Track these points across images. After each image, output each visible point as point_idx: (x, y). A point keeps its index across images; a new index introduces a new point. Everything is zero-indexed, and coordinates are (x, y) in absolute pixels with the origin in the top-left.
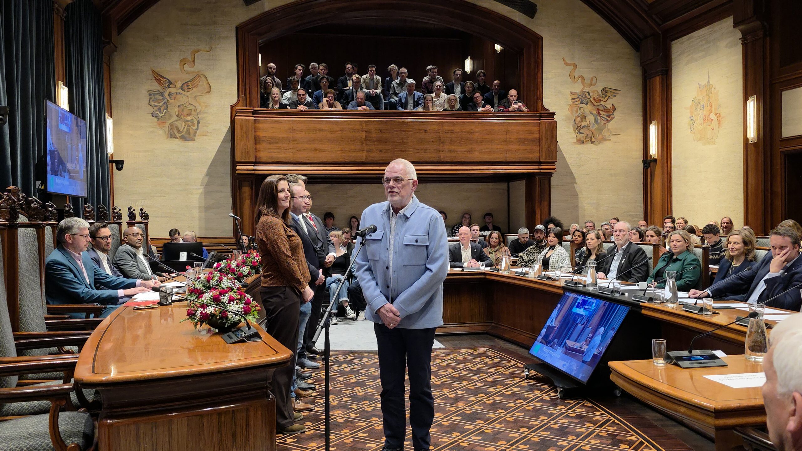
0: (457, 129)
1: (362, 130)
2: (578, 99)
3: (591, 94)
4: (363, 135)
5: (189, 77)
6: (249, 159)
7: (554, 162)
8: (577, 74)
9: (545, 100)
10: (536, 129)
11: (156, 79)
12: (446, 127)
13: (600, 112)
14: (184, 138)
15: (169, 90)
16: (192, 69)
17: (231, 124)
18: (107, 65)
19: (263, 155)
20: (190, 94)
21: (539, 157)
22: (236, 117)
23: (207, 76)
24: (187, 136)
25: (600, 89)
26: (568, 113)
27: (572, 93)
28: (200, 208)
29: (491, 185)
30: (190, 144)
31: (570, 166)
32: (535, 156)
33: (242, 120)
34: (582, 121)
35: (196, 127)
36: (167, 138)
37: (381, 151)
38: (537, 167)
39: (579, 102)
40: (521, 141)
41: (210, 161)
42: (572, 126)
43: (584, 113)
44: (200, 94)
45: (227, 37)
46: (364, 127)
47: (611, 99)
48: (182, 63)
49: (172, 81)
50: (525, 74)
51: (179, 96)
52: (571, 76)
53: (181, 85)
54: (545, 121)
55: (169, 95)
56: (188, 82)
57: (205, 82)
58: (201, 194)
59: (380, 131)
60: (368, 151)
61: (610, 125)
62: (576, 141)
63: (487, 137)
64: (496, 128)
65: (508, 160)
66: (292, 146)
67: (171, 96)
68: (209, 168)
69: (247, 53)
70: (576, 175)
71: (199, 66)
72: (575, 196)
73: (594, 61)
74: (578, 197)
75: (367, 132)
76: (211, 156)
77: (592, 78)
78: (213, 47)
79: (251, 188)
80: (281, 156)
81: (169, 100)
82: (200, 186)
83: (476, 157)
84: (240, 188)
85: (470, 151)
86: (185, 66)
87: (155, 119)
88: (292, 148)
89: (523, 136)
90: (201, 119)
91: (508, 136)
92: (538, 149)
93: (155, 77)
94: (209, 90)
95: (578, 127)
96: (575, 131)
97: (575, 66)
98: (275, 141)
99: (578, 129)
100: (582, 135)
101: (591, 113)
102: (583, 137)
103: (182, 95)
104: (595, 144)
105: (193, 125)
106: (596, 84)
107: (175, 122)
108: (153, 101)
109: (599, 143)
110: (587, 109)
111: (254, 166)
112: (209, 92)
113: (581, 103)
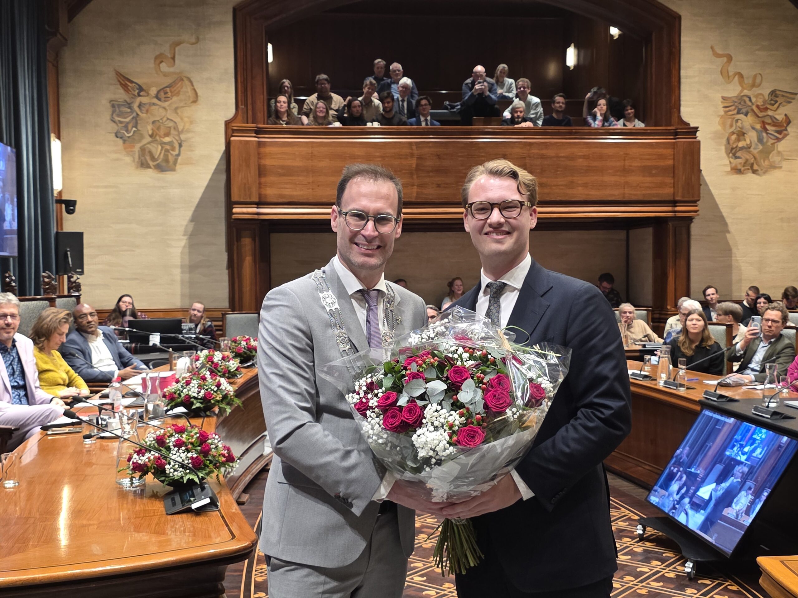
0: (550, 152)
1: (412, 155)
2: (733, 108)
3: (753, 100)
4: (413, 162)
5: (167, 81)
6: (250, 199)
7: (695, 202)
8: (732, 70)
9: (682, 109)
10: (669, 151)
11: (121, 84)
12: (535, 151)
13: (768, 127)
14: (160, 168)
15: (139, 99)
16: (172, 70)
17: (226, 147)
18: (53, 65)
19: (270, 193)
20: (169, 105)
21: (674, 194)
22: (232, 139)
23: (192, 79)
24: (164, 164)
25: (766, 92)
26: (719, 128)
27: (723, 98)
28: (182, 267)
29: (601, 235)
30: (169, 176)
31: (720, 206)
32: (667, 192)
33: (241, 141)
34: (738, 140)
35: (176, 152)
36: (137, 168)
37: (439, 186)
38: (670, 209)
39: (735, 112)
40: (646, 170)
41: (196, 201)
42: (723, 148)
43: (742, 128)
44: (182, 104)
45: (221, 23)
46: (415, 152)
47: (784, 106)
48: (158, 62)
49: (144, 87)
50: (654, 70)
51: (154, 107)
52: (724, 73)
53: (155, 92)
54: (682, 140)
55: (140, 106)
56: (167, 87)
57: (189, 89)
58: (184, 247)
59: (439, 157)
60: (420, 186)
61: (782, 146)
62: (729, 169)
63: (595, 164)
64: (610, 151)
65: (626, 199)
66: (311, 180)
67: (143, 109)
68: (195, 211)
69: (249, 46)
70: (728, 221)
71: (181, 64)
72: (727, 251)
73: (759, 50)
74: (731, 253)
75: (420, 158)
76: (198, 193)
77: (755, 76)
78: (201, 37)
79: (254, 240)
80: (295, 193)
81: (139, 113)
82: (184, 235)
83: (580, 193)
84: (238, 240)
85: (571, 185)
86: (163, 66)
87: (120, 141)
88: (311, 181)
89: (649, 163)
90: (185, 141)
91: (627, 163)
92: (672, 181)
93: (119, 81)
94: (195, 99)
95: (732, 149)
96: (728, 155)
97: (730, 58)
98: (288, 172)
99: (733, 152)
100: (739, 161)
101: (753, 128)
102: (740, 163)
103: (157, 107)
104: (758, 175)
105: (173, 149)
106: (760, 85)
107: (148, 146)
108: (118, 116)
109: (765, 173)
110: (747, 121)
111: (257, 208)
112: (195, 101)
113: (738, 113)
